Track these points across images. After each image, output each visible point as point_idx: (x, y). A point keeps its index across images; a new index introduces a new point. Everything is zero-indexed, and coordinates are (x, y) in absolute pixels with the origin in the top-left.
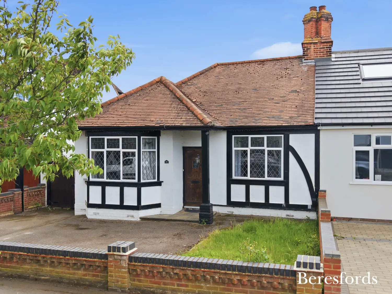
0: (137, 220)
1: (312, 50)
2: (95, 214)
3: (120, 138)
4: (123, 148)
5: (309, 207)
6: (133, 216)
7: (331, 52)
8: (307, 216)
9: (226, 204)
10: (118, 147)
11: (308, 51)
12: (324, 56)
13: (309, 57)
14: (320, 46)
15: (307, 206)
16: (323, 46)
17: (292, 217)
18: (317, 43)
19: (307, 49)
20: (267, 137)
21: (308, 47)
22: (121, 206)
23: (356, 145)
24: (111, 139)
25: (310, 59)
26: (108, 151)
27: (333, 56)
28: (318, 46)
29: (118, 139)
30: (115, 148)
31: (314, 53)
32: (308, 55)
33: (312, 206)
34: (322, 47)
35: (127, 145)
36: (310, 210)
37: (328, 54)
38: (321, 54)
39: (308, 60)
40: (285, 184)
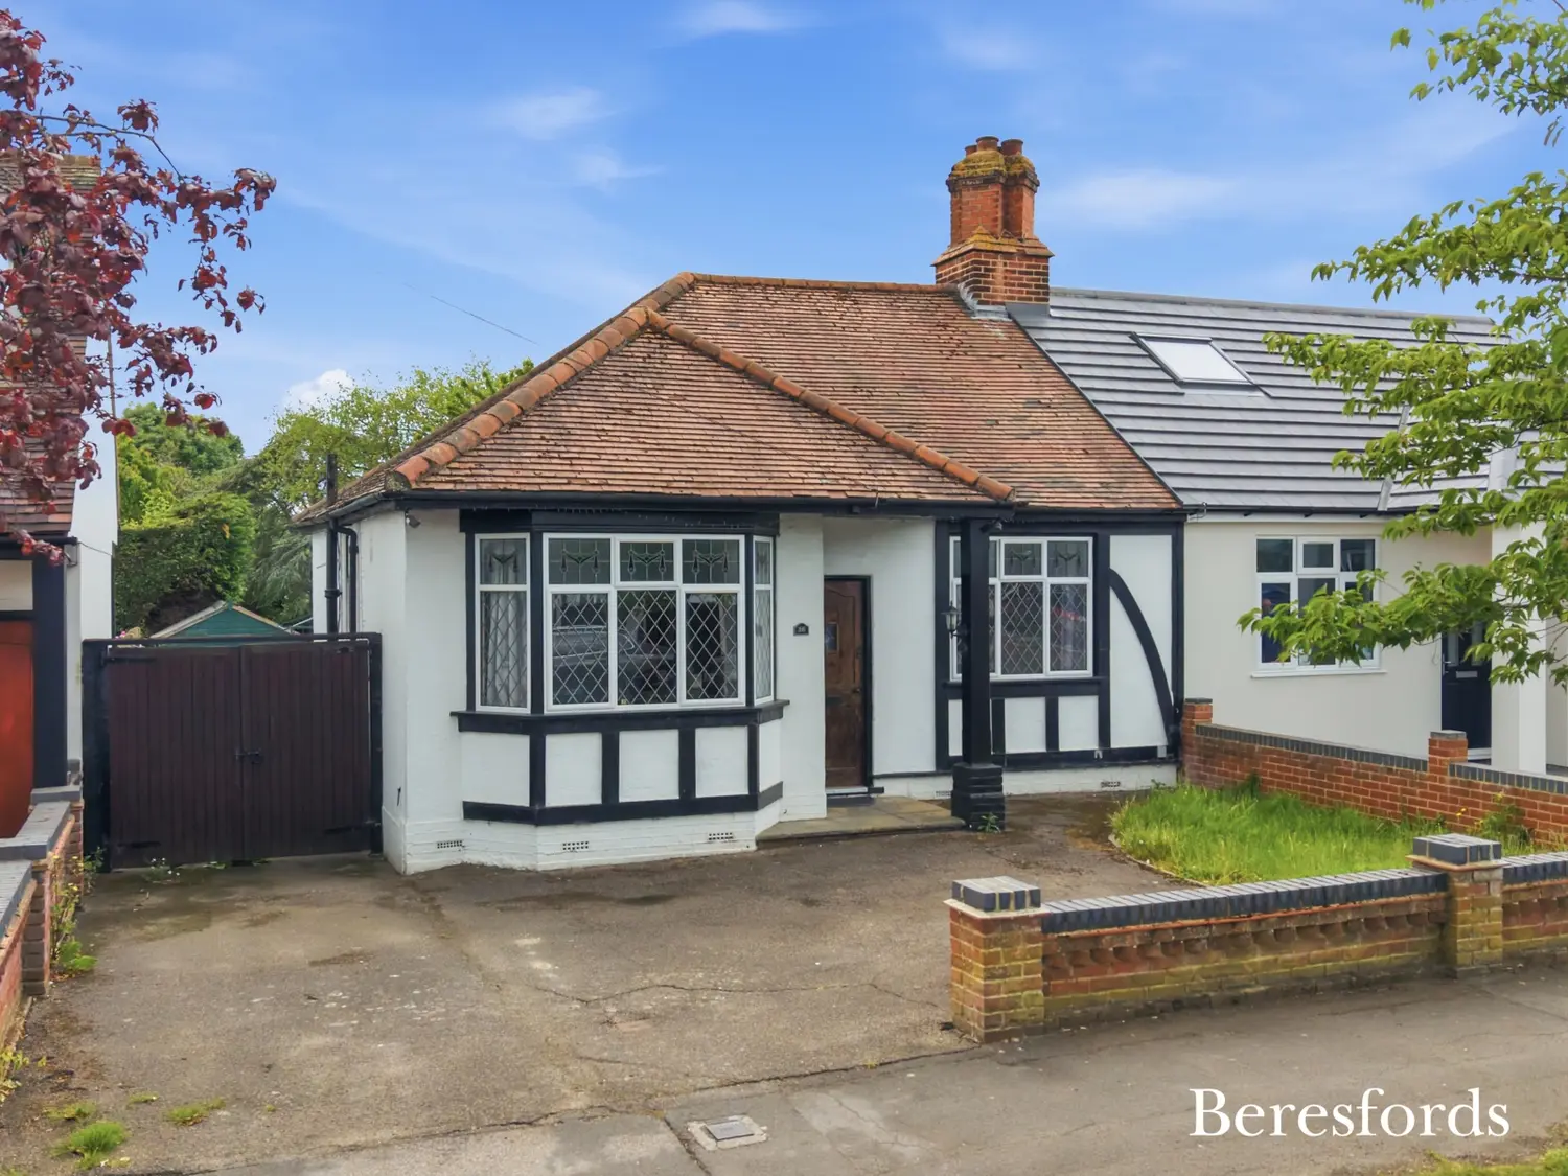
0: (745, 849)
1: (999, 274)
2: (570, 848)
3: (677, 540)
4: (687, 579)
5: (1162, 753)
6: (730, 838)
7: (1047, 287)
8: (1153, 781)
9: (931, 768)
10: (670, 577)
11: (988, 276)
12: (1030, 299)
13: (993, 297)
14: (1021, 266)
15: (1154, 749)
16: (1028, 266)
17: (1117, 789)
18: (1012, 253)
19: (986, 270)
20: (1049, 543)
21: (988, 263)
22: (688, 804)
23: (1260, 569)
24: (640, 546)
25: (994, 304)
26: (625, 592)
27: (1053, 301)
28: (1015, 265)
29: (670, 546)
30: (658, 578)
31: (1005, 285)
32: (988, 289)
33: (1169, 749)
34: (1024, 269)
35: (705, 568)
36: (1163, 762)
37: (1039, 293)
38: (1022, 292)
39: (987, 303)
40: (1099, 686)
